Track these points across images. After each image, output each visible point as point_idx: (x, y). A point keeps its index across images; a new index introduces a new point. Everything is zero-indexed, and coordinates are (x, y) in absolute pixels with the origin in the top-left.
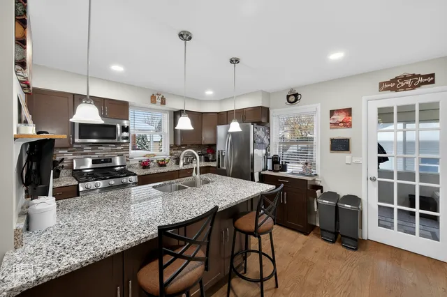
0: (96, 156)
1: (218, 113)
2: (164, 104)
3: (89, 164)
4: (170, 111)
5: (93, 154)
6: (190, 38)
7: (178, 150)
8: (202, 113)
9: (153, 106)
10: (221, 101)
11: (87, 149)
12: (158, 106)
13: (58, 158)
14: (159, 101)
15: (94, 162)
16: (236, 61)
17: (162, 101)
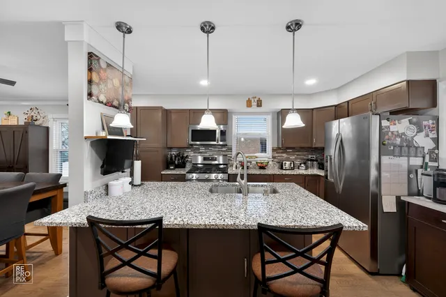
0: (207, 155)
1: (336, 106)
2: (261, 106)
3: (200, 160)
4: (273, 113)
5: (206, 153)
6: (213, 28)
7: (282, 153)
8: (313, 109)
9: (250, 110)
10: (339, 89)
11: (202, 149)
12: (254, 109)
13: (185, 155)
14: (254, 104)
15: (205, 159)
16: (297, 24)
17: (258, 103)
